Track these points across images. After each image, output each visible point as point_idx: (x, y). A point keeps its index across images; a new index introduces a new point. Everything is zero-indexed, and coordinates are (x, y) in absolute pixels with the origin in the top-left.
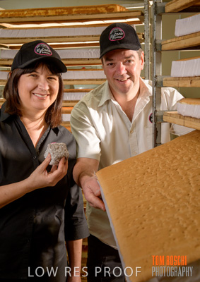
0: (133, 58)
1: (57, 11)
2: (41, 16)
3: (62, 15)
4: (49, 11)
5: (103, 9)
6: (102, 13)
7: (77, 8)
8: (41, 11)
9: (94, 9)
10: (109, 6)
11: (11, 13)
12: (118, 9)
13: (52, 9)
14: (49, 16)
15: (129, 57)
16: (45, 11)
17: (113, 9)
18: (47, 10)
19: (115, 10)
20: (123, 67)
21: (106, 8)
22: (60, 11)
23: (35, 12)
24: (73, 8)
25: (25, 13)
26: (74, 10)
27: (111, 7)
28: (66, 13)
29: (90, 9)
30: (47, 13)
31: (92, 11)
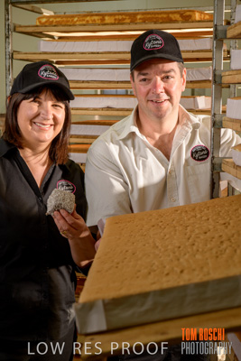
0: (172, 74)
1: (117, 17)
2: (95, 25)
3: (123, 24)
4: (107, 18)
5: (177, 17)
6: (176, 21)
7: (143, 14)
8: (96, 18)
9: (165, 16)
10: (185, 11)
11: (58, 19)
12: (197, 16)
13: (110, 15)
14: (105, 24)
15: (169, 72)
16: (101, 17)
17: (190, 16)
18: (103, 16)
19: (193, 18)
20: (161, 84)
21: (182, 15)
22: (120, 17)
23: (88, 18)
24: (138, 14)
25: (76, 19)
26: (139, 17)
27: (188, 13)
28: (128, 21)
29: (160, 16)
30: (103, 20)
31: (162, 18)
